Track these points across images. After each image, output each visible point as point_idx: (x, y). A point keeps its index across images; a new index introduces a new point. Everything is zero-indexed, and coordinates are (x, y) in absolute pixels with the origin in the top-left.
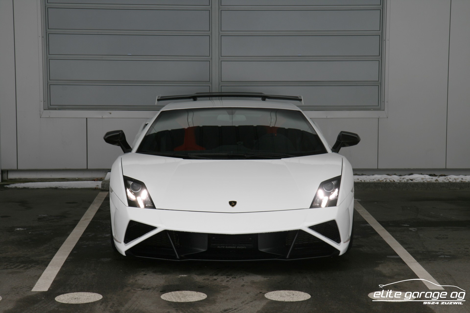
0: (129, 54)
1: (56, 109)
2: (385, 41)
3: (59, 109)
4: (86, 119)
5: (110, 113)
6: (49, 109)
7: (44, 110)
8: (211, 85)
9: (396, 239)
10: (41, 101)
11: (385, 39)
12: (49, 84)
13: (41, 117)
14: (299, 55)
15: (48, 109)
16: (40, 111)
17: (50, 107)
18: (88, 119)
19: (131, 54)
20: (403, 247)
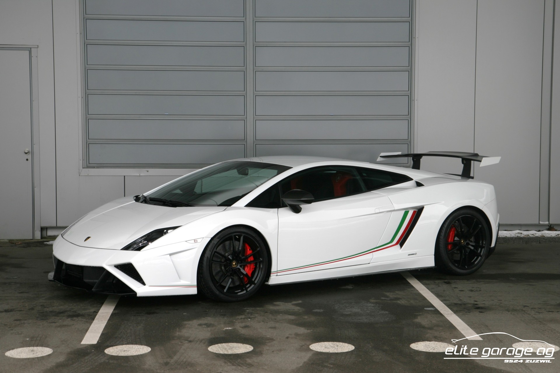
0: (166, 114)
1: (94, 167)
2: (413, 101)
3: (98, 167)
4: (124, 177)
5: (148, 171)
6: (88, 167)
7: (83, 168)
8: (245, 143)
9: (432, 292)
10: (80, 160)
11: (413, 99)
12: (88, 143)
13: (79, 176)
14: (331, 114)
15: (86, 167)
16: (79, 169)
17: (88, 165)
18: (125, 177)
19: (168, 114)
20: (439, 299)
